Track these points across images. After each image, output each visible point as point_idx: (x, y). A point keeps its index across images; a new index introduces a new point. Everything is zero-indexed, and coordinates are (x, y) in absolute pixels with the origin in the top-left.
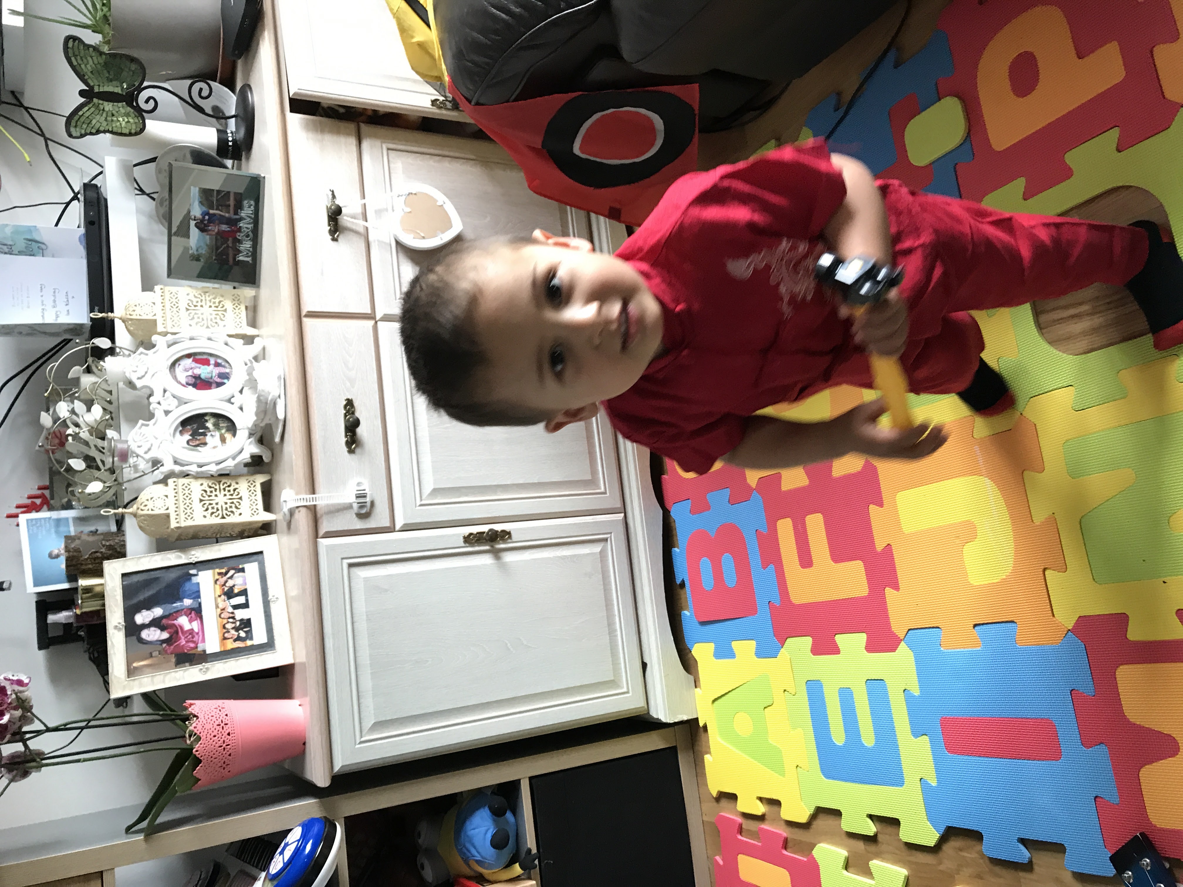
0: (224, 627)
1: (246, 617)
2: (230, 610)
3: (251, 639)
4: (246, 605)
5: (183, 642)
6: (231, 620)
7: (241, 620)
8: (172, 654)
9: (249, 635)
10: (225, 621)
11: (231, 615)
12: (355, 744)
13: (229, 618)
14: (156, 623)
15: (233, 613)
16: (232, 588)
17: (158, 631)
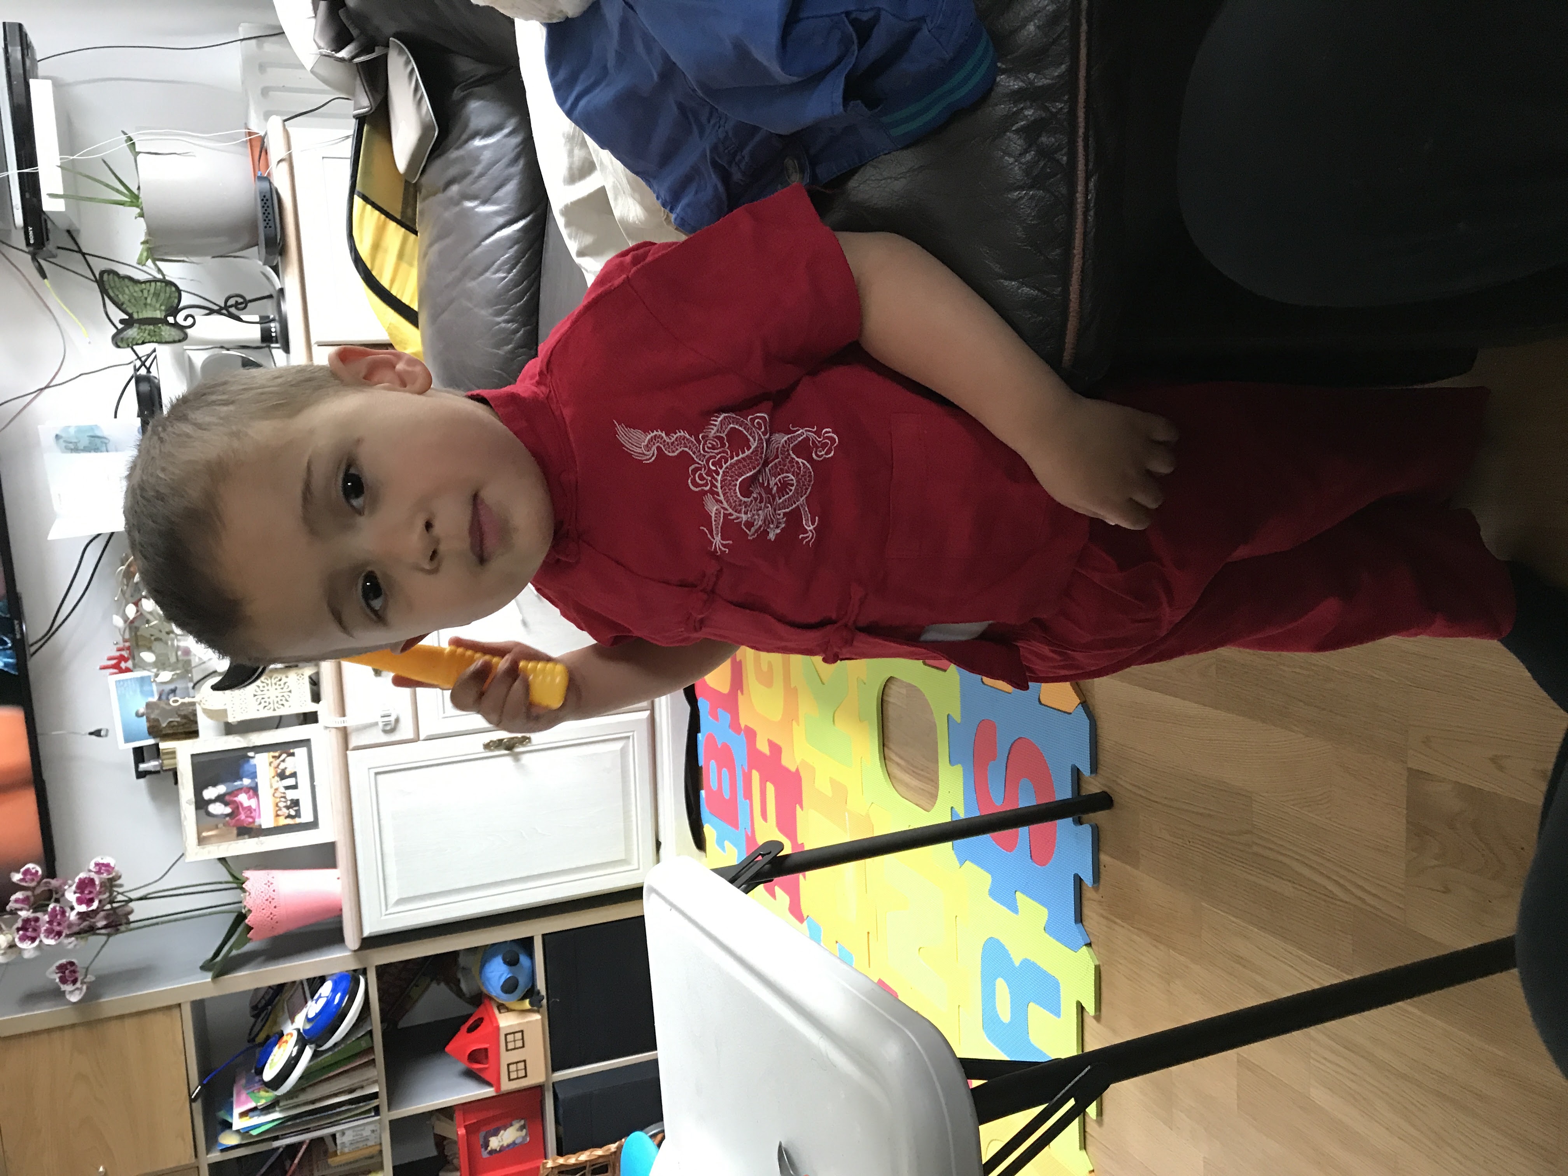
0: (277, 805)
1: (295, 798)
2: (283, 790)
3: (300, 817)
4: (295, 787)
5: (243, 817)
6: (283, 799)
7: (292, 800)
8: (233, 826)
9: (298, 814)
10: (278, 800)
11: (283, 795)
12: (381, 916)
13: (282, 797)
14: (220, 799)
15: (284, 793)
16: (284, 771)
17: (223, 806)
